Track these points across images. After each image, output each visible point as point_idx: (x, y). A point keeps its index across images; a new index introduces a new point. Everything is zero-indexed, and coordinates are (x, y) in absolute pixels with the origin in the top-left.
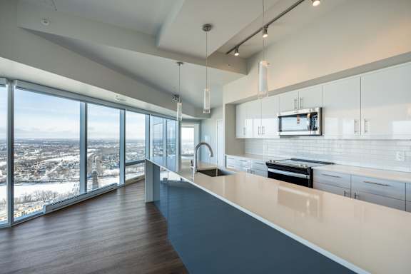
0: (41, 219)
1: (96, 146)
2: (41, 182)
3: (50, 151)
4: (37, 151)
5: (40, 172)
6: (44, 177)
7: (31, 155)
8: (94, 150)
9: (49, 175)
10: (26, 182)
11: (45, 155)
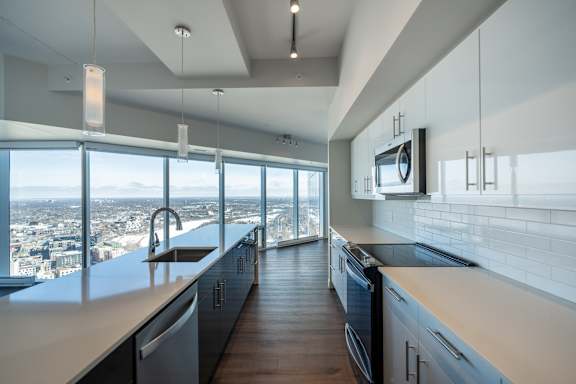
8: (280, 210)
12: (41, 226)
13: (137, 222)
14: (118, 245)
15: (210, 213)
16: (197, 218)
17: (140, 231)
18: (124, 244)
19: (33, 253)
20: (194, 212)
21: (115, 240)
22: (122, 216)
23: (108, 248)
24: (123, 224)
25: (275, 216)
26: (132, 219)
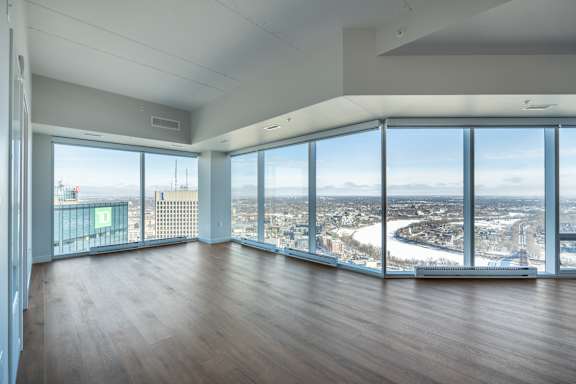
0: (413, 282)
1: (524, 208)
2: (446, 249)
3: (456, 211)
4: (442, 211)
5: (446, 237)
6: (450, 244)
7: (436, 215)
8: (522, 215)
9: (456, 242)
10: (431, 245)
11: (451, 216)
12: (289, 216)
13: (350, 217)
14: (335, 236)
15: (420, 213)
16: (406, 218)
17: (353, 226)
18: (340, 236)
19: (285, 234)
20: (401, 211)
21: (334, 231)
22: (339, 211)
23: (329, 237)
24: (340, 218)
25: (512, 222)
26: (347, 214)
